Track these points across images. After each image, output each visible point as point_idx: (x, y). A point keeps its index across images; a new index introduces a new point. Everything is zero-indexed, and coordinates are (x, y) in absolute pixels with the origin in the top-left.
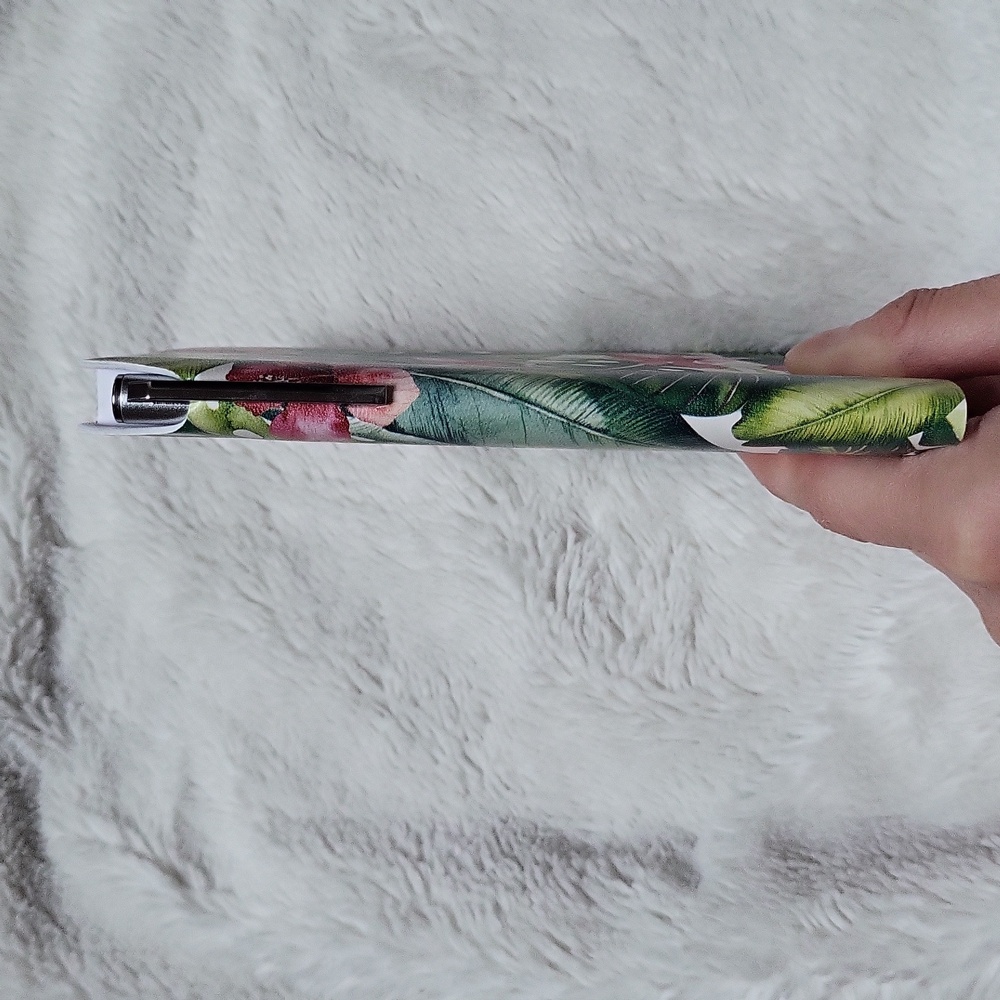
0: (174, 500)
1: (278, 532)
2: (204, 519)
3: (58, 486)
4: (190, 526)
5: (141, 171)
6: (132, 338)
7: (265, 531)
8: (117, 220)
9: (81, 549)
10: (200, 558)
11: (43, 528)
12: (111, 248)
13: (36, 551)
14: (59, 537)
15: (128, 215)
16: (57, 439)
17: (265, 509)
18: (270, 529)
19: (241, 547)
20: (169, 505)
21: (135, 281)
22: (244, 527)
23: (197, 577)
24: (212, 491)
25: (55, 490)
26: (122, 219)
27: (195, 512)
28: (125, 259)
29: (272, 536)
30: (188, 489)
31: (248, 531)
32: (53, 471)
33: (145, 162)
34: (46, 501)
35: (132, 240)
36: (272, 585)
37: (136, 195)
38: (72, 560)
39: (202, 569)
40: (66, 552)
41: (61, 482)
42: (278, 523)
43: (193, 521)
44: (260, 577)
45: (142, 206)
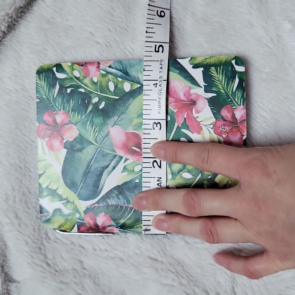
0: (50, 262)
1: (87, 270)
2: (61, 268)
3: (8, 261)
4: (57, 271)
5: (25, 151)
6: (29, 208)
7: (82, 270)
8: (19, 168)
9: (19, 282)
10: (62, 282)
11: (5, 277)
12: (18, 178)
13: (4, 286)
14: (10, 279)
15: (23, 167)
16: (6, 245)
17: (81, 262)
18: (84, 269)
19: (75, 277)
20: (48, 265)
21: (27, 188)
22: (75, 269)
23: (61, 289)
24: (62, 258)
25: (7, 263)
26: (21, 168)
27: (57, 266)
28: (23, 182)
29: (85, 271)
30: (54, 258)
31: (77, 271)
32: (5, 256)
33: (26, 147)
34: (5, 267)
35: (25, 175)
36: (88, 289)
37: (24, 159)
38: (16, 287)
39: (63, 286)
40: (14, 284)
41: (9, 260)
42: (86, 267)
43: (57, 269)
44: (83, 287)
45: (27, 162)
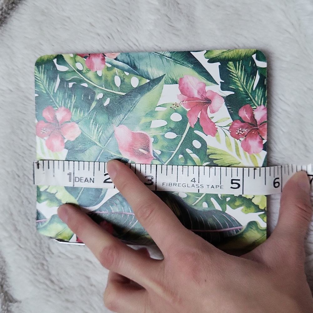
0: (53, 279)
1: (95, 286)
2: (66, 285)
3: (8, 280)
4: (61, 289)
5: (23, 157)
6: (29, 220)
7: (90, 287)
8: (16, 177)
9: (20, 302)
10: (67, 301)
11: (5, 297)
12: (16, 187)
13: (3, 306)
14: (11, 299)
15: (21, 175)
16: (4, 262)
17: (88, 278)
18: (92, 285)
19: (82, 295)
20: (52, 282)
21: (27, 198)
22: (81, 286)
23: (67, 308)
24: (67, 274)
25: (7, 281)
26: (19, 176)
27: (62, 282)
28: (22, 191)
29: (93, 288)
31: (84, 288)
32: (4, 274)
33: (24, 153)
34: (4, 286)
35: (24, 183)
36: (97, 308)
37: (22, 167)
38: (18, 307)
39: (69, 305)
40: (15, 305)
41: (8, 278)
42: (94, 283)
43: (62, 286)
44: (91, 305)
45: (25, 170)
